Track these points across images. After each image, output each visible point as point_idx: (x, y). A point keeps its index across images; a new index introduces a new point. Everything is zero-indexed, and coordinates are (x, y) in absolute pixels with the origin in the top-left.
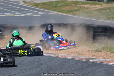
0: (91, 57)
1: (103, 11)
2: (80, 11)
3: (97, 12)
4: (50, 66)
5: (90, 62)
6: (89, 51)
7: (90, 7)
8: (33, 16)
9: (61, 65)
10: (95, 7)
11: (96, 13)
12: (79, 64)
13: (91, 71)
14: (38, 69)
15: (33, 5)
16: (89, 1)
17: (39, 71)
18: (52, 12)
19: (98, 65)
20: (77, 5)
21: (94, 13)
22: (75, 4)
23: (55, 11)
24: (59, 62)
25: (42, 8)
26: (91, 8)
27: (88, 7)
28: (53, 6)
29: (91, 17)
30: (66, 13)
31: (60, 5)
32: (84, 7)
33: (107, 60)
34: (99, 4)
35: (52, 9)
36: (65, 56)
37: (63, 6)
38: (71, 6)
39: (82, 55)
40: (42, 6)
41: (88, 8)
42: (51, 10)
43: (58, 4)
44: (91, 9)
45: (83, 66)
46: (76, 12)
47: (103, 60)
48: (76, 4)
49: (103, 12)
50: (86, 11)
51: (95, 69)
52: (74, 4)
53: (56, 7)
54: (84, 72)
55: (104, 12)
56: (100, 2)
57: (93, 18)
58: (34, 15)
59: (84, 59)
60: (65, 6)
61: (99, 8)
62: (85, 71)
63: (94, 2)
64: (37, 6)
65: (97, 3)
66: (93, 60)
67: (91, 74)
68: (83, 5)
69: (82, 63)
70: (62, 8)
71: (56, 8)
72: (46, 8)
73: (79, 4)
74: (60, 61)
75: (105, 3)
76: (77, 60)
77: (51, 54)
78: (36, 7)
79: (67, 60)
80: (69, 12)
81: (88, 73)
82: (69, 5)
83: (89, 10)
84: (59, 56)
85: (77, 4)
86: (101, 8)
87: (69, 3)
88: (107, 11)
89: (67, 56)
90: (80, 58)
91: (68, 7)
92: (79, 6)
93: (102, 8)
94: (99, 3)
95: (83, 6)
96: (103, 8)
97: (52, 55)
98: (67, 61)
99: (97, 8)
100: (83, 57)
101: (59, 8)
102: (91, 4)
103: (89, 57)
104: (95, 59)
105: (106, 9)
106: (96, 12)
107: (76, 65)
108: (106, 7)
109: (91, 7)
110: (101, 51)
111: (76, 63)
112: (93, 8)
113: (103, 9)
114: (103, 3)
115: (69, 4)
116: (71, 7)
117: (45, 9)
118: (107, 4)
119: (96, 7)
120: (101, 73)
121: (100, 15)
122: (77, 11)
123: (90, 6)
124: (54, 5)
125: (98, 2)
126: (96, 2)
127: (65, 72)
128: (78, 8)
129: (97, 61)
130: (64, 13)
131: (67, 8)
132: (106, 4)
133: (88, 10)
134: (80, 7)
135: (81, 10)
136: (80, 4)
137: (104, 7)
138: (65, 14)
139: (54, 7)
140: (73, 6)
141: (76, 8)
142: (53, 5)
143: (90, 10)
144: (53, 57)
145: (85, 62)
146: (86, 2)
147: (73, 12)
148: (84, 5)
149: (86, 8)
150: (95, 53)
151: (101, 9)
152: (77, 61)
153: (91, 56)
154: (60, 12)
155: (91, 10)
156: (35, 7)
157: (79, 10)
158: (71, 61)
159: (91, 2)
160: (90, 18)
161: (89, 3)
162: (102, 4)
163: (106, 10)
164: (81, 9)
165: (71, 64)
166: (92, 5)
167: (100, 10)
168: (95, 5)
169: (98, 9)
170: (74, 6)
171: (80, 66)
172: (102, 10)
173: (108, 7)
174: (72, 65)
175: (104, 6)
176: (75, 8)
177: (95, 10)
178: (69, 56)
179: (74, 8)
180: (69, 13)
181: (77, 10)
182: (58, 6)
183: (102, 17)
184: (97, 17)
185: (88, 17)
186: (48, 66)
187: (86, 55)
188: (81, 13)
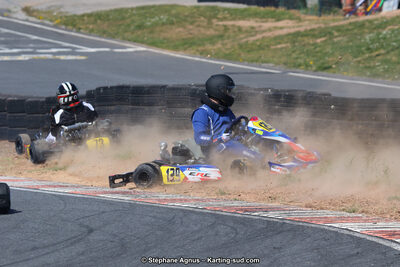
0: (263, 204)
1: (306, 40)
2: (226, 41)
3: (284, 45)
4: (122, 236)
5: (261, 220)
7: (260, 26)
8: (59, 60)
9: (159, 233)
10: (276, 28)
11: (282, 48)
12: (222, 229)
13: (266, 252)
14: (79, 248)
15: (60, 23)
16: (254, 8)
17: (83, 254)
18: (125, 47)
19: (289, 231)
20: (214, 21)
21: (273, 47)
22: (205, 17)
23: (135, 41)
24: (153, 220)
25: (91, 32)
26: (264, 31)
27: (253, 28)
28: (129, 25)
29: (263, 62)
30: (176, 48)
31: (153, 20)
32: (240, 29)
33: (320, 213)
34: (291, 18)
35: (126, 35)
36: (174, 200)
37: (163, 24)
38: (192, 23)
39: (232, 197)
40: (91, 26)
41: (252, 31)
42: (124, 39)
43: (146, 18)
44: (264, 34)
45: (237, 233)
46: (209, 47)
47: (307, 214)
48: (210, 19)
50: (245, 40)
51: (278, 246)
52: (202, 18)
53: (140, 27)
55: (309, 44)
56: (295, 8)
57: (271, 65)
58: (62, 57)
59: (242, 210)
60: (172, 23)
61: (292, 31)
63: (273, 9)
64: (74, 26)
65: (283, 14)
66: (271, 214)
68: (234, 19)
69: (232, 224)
70: (161, 31)
71: (139, 32)
72: (104, 32)
73: (219, 16)
74: (154, 217)
75: (312, 11)
76: (214, 214)
77: (124, 193)
78: (70, 27)
79: (181, 214)
80: (186, 44)
82: (185, 21)
83: (255, 38)
84: (152, 201)
85: (215, 17)
86: (297, 29)
87: (186, 14)
88: (319, 41)
89: (181, 200)
90: (225, 207)
91: (181, 29)
92: (221, 23)
93: (302, 29)
94: (292, 12)
95: (233, 26)
96: (306, 31)
97: (127, 199)
98: (181, 218)
99: (285, 31)
100: (236, 204)
101: (152, 32)
102: (264, 17)
103: (257, 204)
104: (278, 209)
105: (316, 33)
106: (279, 46)
107: (211, 232)
108: (314, 26)
109: (263, 28)
111: (213, 226)
112: (270, 30)
113: (306, 34)
114: (306, 14)
115: (187, 16)
116: (191, 27)
117: (100, 36)
118: (320, 16)
119: (281, 28)
120: (298, 259)
121: (294, 55)
122: (213, 44)
123: (258, 24)
124: (133, 21)
125: (288, 8)
126: (281, 9)
128: (216, 30)
129: (285, 216)
130: (167, 48)
131: (177, 32)
132: (314, 17)
133: (252, 39)
134: (225, 26)
135: (229, 38)
136: (225, 19)
137: (309, 28)
138: (172, 54)
139: (132, 27)
140: (199, 26)
141: (211, 32)
142: (128, 21)
143: (259, 36)
144: (132, 206)
145: (244, 222)
146: (245, 10)
147: (199, 45)
148: (240, 19)
149: (246, 31)
151: (297, 34)
152: (216, 219)
153: (264, 199)
154: (153, 44)
155: (263, 37)
156: (66, 30)
157: (221, 37)
158: (194, 217)
159: (262, 8)
160: (260, 67)
161: (255, 15)
162: (302, 16)
163: (315, 36)
164: (227, 34)
165: (196, 228)
166: (266, 22)
167: (295, 37)
168: (278, 20)
169: (289, 34)
170: (205, 24)
171: (227, 234)
172: (300, 38)
173: (323, 26)
174: (198, 231)
175: (307, 22)
176: (208, 33)
177: (276, 38)
178: (186, 200)
179: (202, 30)
180: (185, 49)
181: (212, 40)
182: (149, 24)
183: (300, 61)
184: (285, 64)
185: (252, 61)
186: (115, 236)
187: (248, 197)
188: (227, 49)
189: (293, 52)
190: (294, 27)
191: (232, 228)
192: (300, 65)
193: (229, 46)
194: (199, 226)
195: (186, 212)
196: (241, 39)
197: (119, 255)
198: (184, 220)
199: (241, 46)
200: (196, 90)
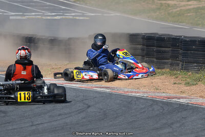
0: (178, 95)
1: (203, 11)
2: (161, 11)
3: (191, 14)
4: (105, 110)
5: (176, 103)
6: (175, 84)
9: (123, 108)
10: (187, 5)
11: (190, 16)
12: (156, 107)
13: (178, 119)
14: (83, 115)
17: (84, 118)
18: (109, 13)
19: (190, 109)
20: (156, 1)
21: (186, 15)
23: (114, 10)
24: (121, 102)
25: (92, 5)
26: (181, 6)
27: (175, 5)
29: (180, 22)
30: (135, 14)
32: (169, 5)
35: (110, 7)
36: (132, 92)
37: (130, 2)
39: (162, 91)
40: (93, 2)
41: (175, 6)
42: (109, 9)
44: (181, 8)
45: (164, 110)
46: (153, 14)
47: (200, 101)
49: (202, 14)
50: (171, 11)
51: (183, 116)
54: (164, 121)
55: (204, 13)
57: (184, 24)
58: (77, 18)
59: (166, 98)
60: (134, 2)
61: (196, 6)
62: (167, 120)
64: (84, 2)
66: (181, 101)
67: (178, 125)
69: (161, 105)
70: (128, 5)
71: (117, 6)
72: (99, 5)
74: (121, 100)
76: (153, 100)
77: (107, 88)
78: (81, 2)
79: (135, 99)
80: (141, 12)
81: (172, 124)
83: (177, 10)
84: (120, 92)
86: (198, 6)
89: (135, 92)
90: (158, 96)
91: (138, 5)
92: (159, 2)
93: (201, 6)
95: (165, 3)
96: (203, 7)
97: (108, 91)
98: (135, 101)
99: (192, 7)
100: (164, 95)
101: (123, 6)
103: (175, 95)
104: (185, 98)
106: (189, 14)
107: (150, 109)
109: (181, 5)
110: (197, 84)
111: (151, 105)
112: (184, 6)
116: (144, 3)
119: (190, 5)
120: (195, 124)
121: (196, 19)
122: (155, 12)
123: (179, 3)
127: (131, 120)
128: (156, 5)
129: (189, 102)
130: (131, 14)
131: (136, 6)
133: (174, 10)
134: (161, 3)
135: (163, 10)
137: (204, 5)
138: (133, 17)
139: (114, 3)
140: (148, 3)
141: (154, 6)
144: (111, 94)
145: (168, 104)
147: (148, 13)
149: (172, 6)
150: (186, 88)
151: (198, 8)
152: (154, 102)
153: (178, 93)
155: (181, 10)
156: (79, 4)
157: (159, 9)
158: (142, 101)
160: (179, 25)
164: (162, 8)
165: (142, 107)
166: (182, 2)
167: (197, 10)
168: (189, 1)
169: (194, 8)
170: (151, 2)
171: (158, 110)
172: (200, 11)
174: (144, 108)
175: (203, 2)
176: (152, 7)
177: (187, 10)
178: (138, 92)
180: (140, 15)
181: (154, 10)
182: (122, 1)
183: (200, 22)
184: (191, 23)
185: (175, 22)
186: (102, 109)
187: (170, 91)
188: (162, 15)
189: (196, 17)
190: (197, 5)
191: (161, 107)
192: (199, 24)
193: (163, 14)
194: (144, 105)
195: (138, 98)
196: (170, 10)
197: (102, 119)
198: (137, 102)
199: (169, 14)
200: (144, 36)
